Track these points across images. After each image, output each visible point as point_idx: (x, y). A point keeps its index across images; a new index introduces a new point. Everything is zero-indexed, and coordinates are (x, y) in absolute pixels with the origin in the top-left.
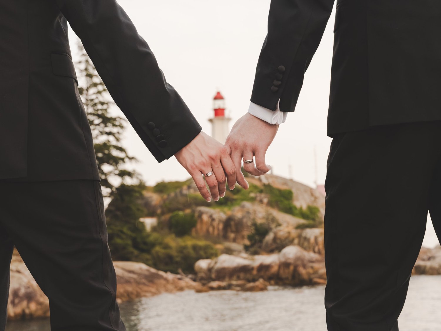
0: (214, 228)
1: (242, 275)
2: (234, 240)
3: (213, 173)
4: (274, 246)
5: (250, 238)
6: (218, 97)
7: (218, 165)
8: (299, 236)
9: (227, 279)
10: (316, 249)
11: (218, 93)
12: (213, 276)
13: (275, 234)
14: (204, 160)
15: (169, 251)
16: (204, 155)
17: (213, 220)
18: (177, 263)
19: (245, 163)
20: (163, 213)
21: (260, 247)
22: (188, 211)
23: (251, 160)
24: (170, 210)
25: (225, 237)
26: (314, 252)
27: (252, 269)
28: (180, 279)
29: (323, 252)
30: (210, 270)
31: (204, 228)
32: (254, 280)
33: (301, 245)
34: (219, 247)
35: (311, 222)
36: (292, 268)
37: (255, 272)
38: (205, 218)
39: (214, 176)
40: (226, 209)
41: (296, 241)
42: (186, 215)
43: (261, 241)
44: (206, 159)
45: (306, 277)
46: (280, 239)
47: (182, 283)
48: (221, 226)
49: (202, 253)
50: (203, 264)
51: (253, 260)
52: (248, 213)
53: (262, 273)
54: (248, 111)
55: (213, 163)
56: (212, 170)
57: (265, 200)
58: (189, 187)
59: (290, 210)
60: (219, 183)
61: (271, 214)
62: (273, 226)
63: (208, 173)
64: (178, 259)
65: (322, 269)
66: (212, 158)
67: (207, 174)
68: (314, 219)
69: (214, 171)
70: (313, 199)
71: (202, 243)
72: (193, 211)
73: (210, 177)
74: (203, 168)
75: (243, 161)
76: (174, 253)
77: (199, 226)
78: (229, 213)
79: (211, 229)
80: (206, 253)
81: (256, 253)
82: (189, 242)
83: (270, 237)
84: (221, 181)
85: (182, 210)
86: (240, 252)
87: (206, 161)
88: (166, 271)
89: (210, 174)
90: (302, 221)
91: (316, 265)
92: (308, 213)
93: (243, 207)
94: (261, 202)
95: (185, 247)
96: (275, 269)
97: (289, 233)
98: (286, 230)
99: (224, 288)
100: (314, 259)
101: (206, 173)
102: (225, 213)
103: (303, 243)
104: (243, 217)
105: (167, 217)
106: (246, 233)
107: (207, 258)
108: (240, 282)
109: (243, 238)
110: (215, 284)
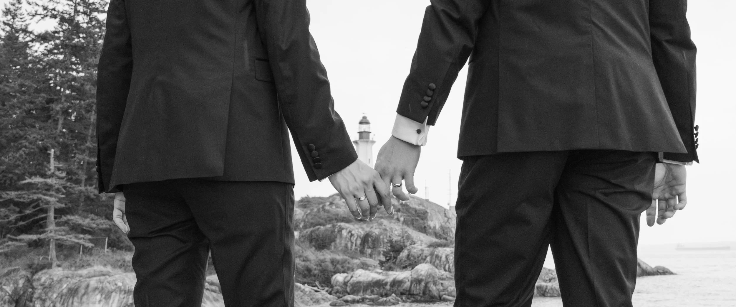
0: (352, 243)
1: (376, 289)
2: (371, 256)
3: (365, 198)
4: (407, 263)
5: (385, 254)
6: (364, 121)
7: (371, 190)
8: (432, 254)
9: (361, 293)
10: (447, 267)
11: (364, 118)
12: (348, 290)
13: (409, 252)
14: (358, 186)
15: (307, 263)
16: (358, 180)
17: (352, 235)
18: (315, 276)
19: (393, 186)
20: (305, 227)
21: (394, 263)
22: (329, 226)
23: (399, 185)
24: (313, 225)
25: (362, 252)
26: (445, 270)
27: (386, 284)
28: (317, 291)
29: (453, 270)
30: (345, 283)
31: (343, 243)
32: (387, 295)
33: (432, 263)
34: (356, 261)
35: (443, 241)
36: (423, 284)
37: (388, 287)
38: (344, 233)
39: (366, 200)
40: (364, 226)
41: (428, 259)
42: (326, 230)
43: (395, 258)
44: (359, 184)
45: (435, 293)
46: (413, 256)
47: (318, 296)
48: (359, 242)
49: (339, 266)
50: (339, 278)
51: (387, 275)
52: (386, 230)
53: (395, 289)
54: (391, 135)
55: (366, 187)
56: (364, 195)
57: (402, 219)
58: (331, 204)
59: (424, 230)
60: (371, 207)
61: (406, 232)
62: (408, 244)
63: (361, 198)
64: (316, 272)
65: (451, 286)
66: (365, 183)
67: (359, 199)
68: (446, 239)
69: (367, 195)
70: (446, 219)
71: (340, 257)
72: (334, 226)
73: (362, 201)
74: (356, 193)
75: (393, 185)
76: (313, 266)
77: (338, 241)
78: (368, 229)
79: (349, 245)
80: (343, 267)
81: (390, 269)
82: (327, 255)
83: (404, 254)
84: (374, 205)
85: (323, 225)
86: (375, 267)
87: (360, 185)
88: (304, 284)
89: (362, 198)
90: (434, 240)
91: (446, 283)
92: (441, 233)
93: (381, 224)
94: (398, 220)
95: (323, 261)
96: (407, 285)
97: (422, 250)
98: (420, 247)
99: (358, 302)
100: (444, 277)
101: (359, 197)
102: (363, 229)
103: (435, 260)
104: (381, 234)
105: (309, 230)
106: (382, 249)
107: (344, 272)
108: (373, 296)
109: (379, 253)
110: (349, 297)
